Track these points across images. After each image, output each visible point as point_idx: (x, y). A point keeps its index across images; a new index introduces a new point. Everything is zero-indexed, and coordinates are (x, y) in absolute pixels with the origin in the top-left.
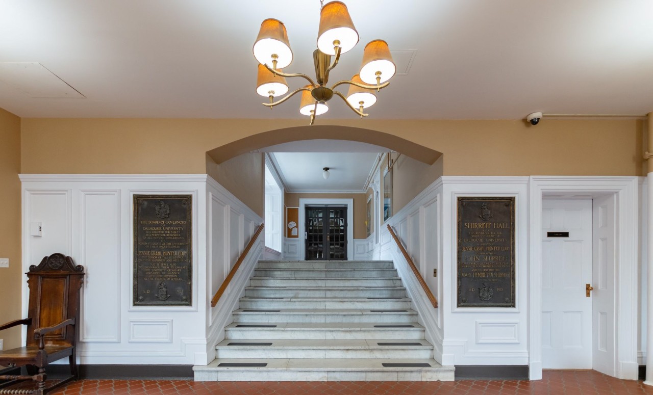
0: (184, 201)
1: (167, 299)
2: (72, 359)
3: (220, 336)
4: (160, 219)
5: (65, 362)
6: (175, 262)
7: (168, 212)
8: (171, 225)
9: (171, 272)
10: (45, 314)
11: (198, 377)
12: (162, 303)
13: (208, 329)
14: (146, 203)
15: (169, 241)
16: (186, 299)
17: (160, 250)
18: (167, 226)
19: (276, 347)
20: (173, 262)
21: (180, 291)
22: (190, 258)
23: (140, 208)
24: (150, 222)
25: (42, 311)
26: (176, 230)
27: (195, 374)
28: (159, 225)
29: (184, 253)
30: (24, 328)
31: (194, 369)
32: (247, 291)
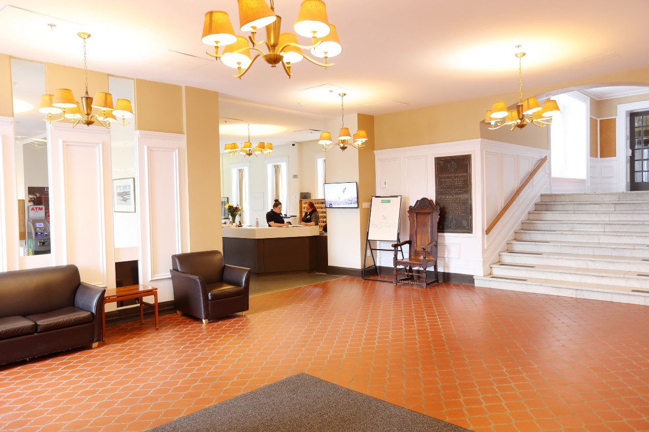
0: (466, 159)
1: (457, 228)
2: (436, 268)
3: (494, 258)
4: (451, 173)
5: (432, 269)
6: (461, 203)
7: (456, 167)
8: (457, 177)
9: (458, 209)
10: (419, 237)
11: (477, 284)
12: (453, 231)
13: (484, 251)
14: (442, 162)
15: (457, 188)
16: (468, 229)
17: (451, 194)
18: (456, 177)
19: (538, 269)
20: (460, 203)
21: (465, 223)
22: (471, 199)
23: (439, 166)
24: (445, 175)
25: (417, 236)
26: (461, 180)
27: (475, 281)
28: (451, 177)
29: (466, 196)
30: (407, 246)
31: (474, 277)
32: (524, 224)
